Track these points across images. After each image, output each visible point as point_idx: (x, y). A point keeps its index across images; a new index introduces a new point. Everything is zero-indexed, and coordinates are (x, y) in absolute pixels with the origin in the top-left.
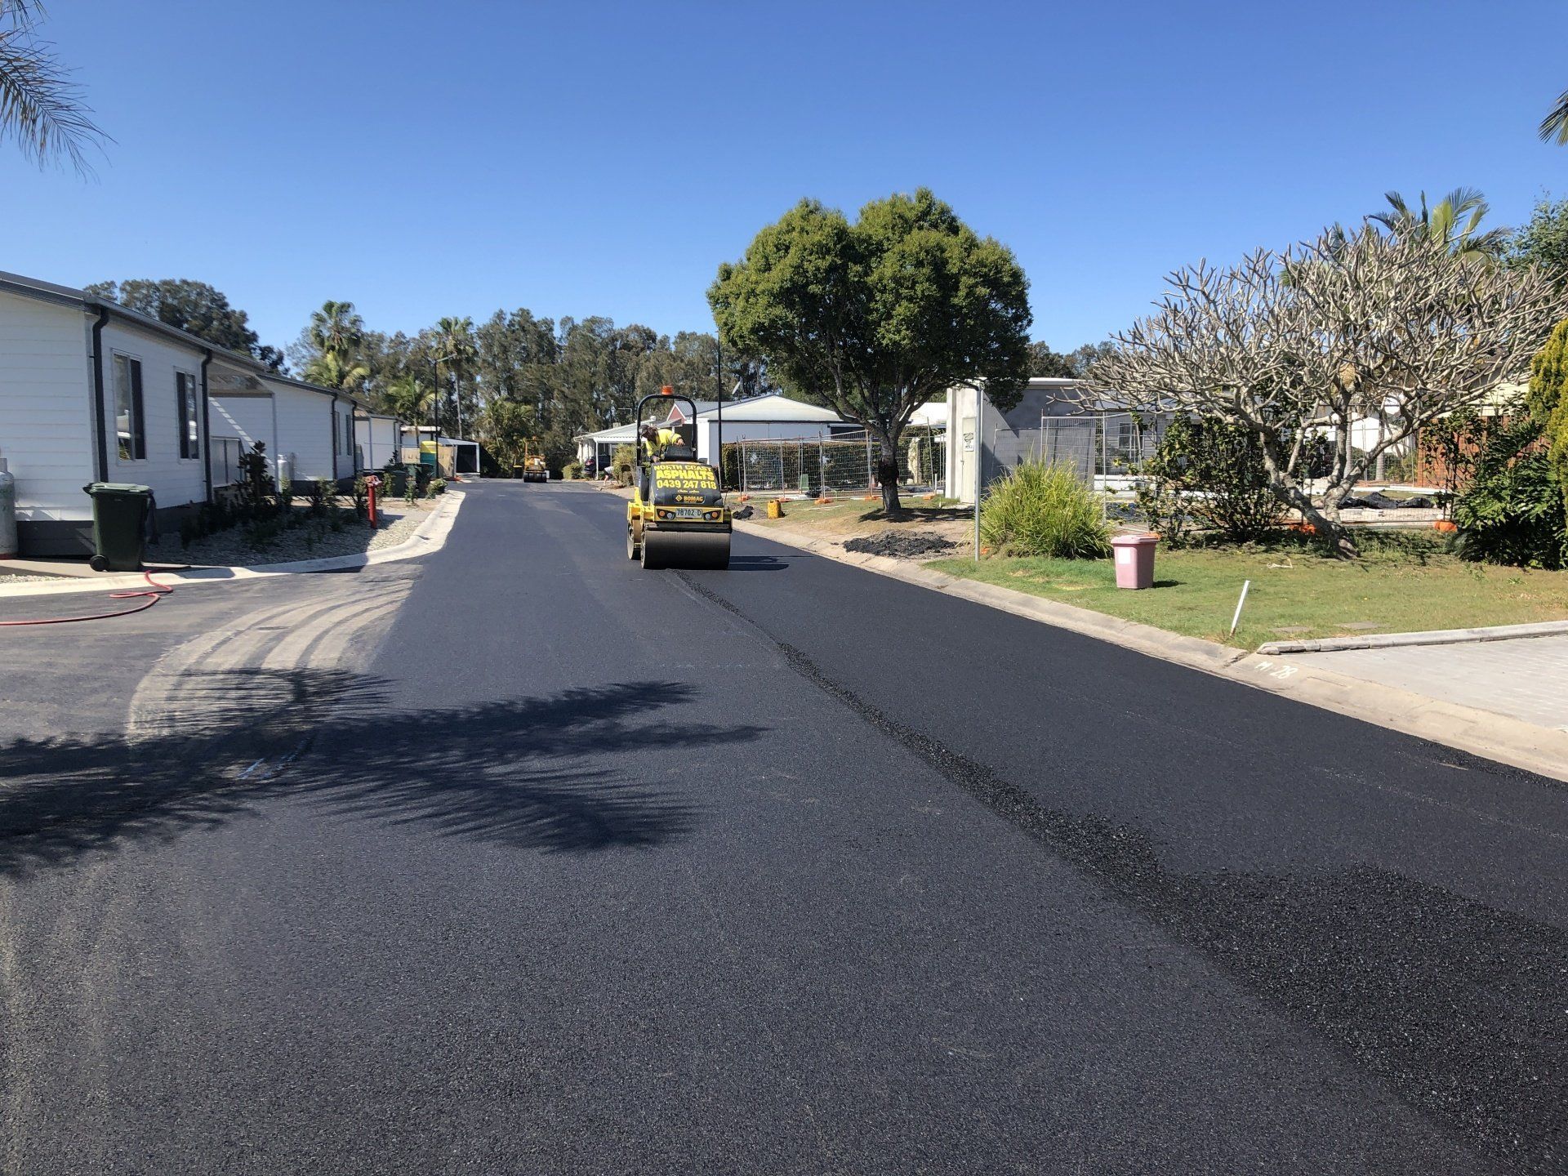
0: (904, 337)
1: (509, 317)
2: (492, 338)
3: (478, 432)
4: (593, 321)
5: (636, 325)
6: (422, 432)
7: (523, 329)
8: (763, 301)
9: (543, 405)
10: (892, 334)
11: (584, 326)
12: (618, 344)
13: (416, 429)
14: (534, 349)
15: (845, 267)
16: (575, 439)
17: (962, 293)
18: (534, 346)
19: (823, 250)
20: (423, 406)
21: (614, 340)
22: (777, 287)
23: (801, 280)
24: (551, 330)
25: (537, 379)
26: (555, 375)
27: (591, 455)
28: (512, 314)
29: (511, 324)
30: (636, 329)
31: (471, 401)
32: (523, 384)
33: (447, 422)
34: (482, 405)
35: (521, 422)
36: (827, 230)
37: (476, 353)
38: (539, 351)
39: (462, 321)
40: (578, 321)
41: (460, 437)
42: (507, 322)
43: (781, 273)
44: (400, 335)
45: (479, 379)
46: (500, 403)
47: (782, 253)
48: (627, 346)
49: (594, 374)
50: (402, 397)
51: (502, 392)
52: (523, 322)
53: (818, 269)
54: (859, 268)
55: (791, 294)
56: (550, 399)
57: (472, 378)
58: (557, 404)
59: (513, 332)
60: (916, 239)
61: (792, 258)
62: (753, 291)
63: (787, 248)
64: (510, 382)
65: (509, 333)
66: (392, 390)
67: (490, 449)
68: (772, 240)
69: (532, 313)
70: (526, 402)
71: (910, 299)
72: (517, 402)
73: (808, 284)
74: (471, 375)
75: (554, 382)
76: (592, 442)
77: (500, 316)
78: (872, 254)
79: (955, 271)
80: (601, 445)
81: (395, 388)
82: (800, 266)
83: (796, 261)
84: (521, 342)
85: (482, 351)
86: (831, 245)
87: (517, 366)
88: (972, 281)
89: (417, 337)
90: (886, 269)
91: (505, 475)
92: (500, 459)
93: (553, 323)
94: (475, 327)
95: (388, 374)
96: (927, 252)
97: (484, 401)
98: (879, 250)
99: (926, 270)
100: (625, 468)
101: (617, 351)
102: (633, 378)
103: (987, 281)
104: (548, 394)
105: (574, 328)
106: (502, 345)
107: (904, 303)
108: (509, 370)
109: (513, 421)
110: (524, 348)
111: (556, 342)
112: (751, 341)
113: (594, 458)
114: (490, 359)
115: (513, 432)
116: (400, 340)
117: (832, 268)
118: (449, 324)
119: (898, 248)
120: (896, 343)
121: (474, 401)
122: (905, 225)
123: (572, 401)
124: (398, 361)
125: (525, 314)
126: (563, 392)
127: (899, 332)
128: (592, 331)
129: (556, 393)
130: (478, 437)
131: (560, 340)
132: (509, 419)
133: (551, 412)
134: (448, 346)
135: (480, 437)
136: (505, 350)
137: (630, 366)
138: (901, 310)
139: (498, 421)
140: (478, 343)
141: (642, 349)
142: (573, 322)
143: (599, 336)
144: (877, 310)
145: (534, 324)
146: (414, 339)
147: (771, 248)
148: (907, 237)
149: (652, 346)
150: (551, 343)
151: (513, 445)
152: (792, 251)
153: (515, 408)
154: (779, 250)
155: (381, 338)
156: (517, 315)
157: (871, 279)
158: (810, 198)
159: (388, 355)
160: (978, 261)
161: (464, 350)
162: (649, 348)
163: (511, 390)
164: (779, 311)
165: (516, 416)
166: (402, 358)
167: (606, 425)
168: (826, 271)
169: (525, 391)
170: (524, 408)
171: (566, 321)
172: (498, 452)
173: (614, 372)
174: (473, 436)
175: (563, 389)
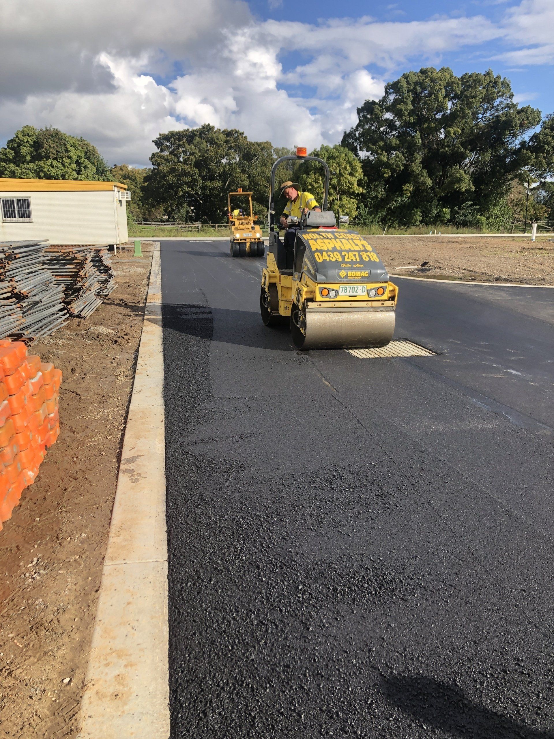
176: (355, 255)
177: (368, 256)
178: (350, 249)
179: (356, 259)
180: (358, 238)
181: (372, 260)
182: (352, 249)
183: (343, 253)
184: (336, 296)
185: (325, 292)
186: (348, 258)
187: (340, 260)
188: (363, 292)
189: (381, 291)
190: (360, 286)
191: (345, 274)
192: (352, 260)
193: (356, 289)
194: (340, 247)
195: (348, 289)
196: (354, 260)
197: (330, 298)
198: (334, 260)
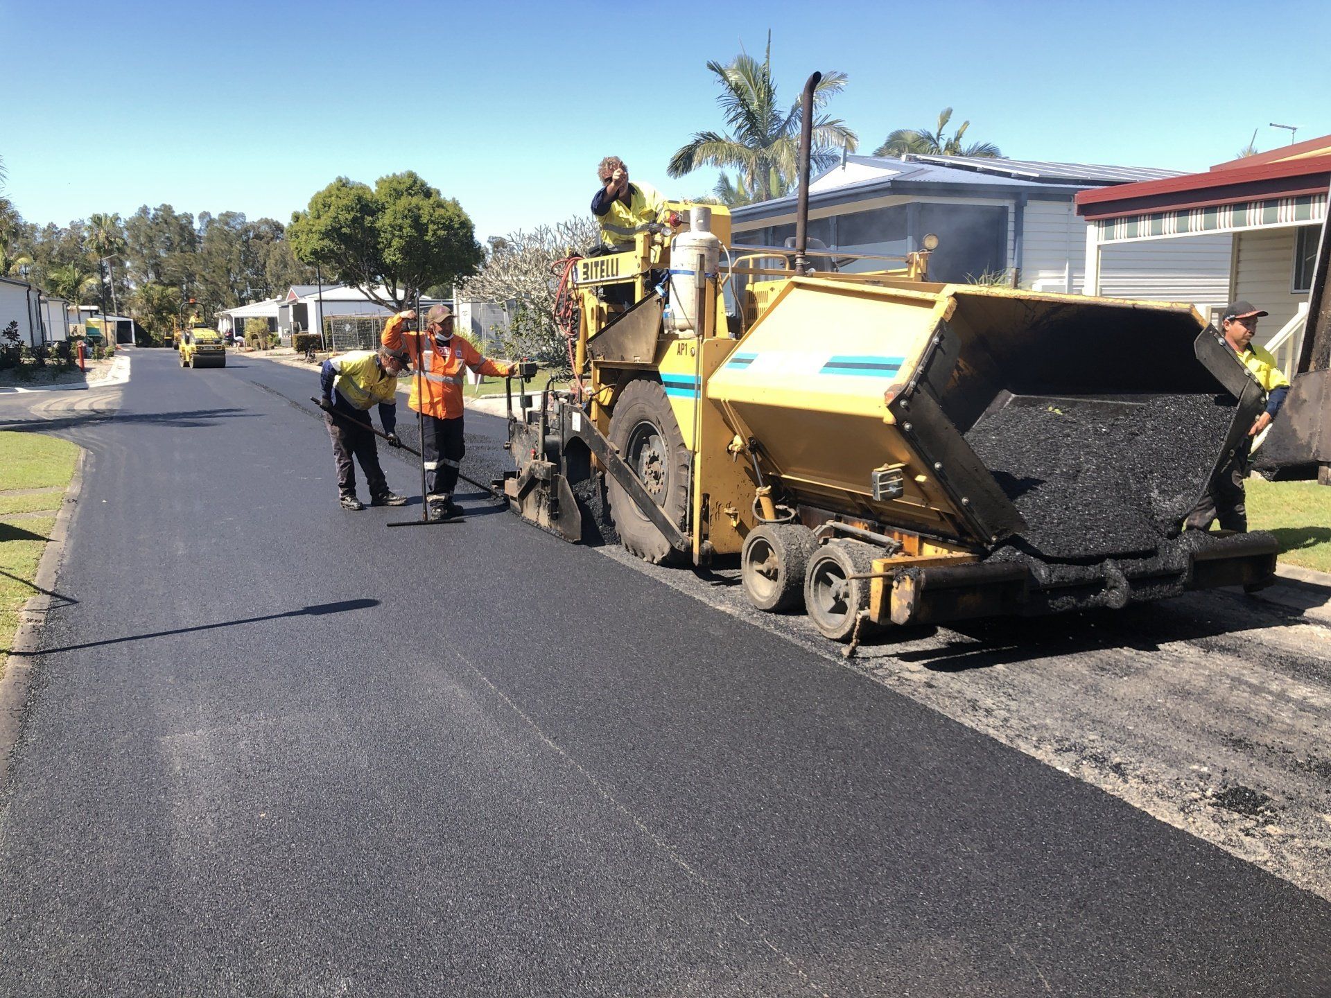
0: (398, 258)
1: (152, 212)
2: (139, 230)
3: (130, 309)
4: (228, 215)
5: (266, 219)
6: (83, 311)
7: (166, 222)
8: (316, 236)
9: (187, 287)
10: (389, 257)
11: (220, 220)
12: (251, 235)
13: (78, 308)
14: (177, 239)
15: (363, 218)
16: (215, 315)
17: (430, 233)
18: (176, 236)
19: (348, 209)
20: (83, 289)
21: (246, 231)
22: (324, 228)
23: (337, 226)
24: (191, 223)
25: (180, 265)
26: (196, 262)
27: (229, 328)
28: (155, 209)
29: (155, 217)
30: (266, 222)
31: (122, 283)
32: (169, 269)
33: (104, 301)
34: (133, 287)
35: (169, 301)
36: (352, 197)
37: (125, 243)
38: (181, 241)
39: (111, 216)
40: (215, 216)
41: (115, 314)
42: (151, 216)
43: (325, 222)
44: (52, 226)
45: (128, 264)
46: (149, 285)
47: (327, 209)
48: (258, 237)
49: (230, 261)
50: (63, 282)
51: (150, 275)
52: (165, 216)
53: (347, 219)
54: (370, 218)
55: (332, 233)
56: (192, 281)
57: (122, 264)
58: (199, 285)
59: (157, 224)
60: (404, 202)
61: (332, 213)
62: (311, 230)
63: (329, 206)
64: (157, 268)
65: (153, 226)
66: (53, 276)
67: (143, 325)
68: (320, 201)
69: (174, 209)
70: (172, 284)
71: (401, 237)
72: (164, 285)
73: (341, 228)
74: (121, 261)
75: (196, 268)
76: (229, 317)
77: (145, 210)
78: (379, 210)
79: (425, 221)
80: (237, 319)
81: (55, 274)
82: (337, 217)
83: (334, 215)
84: (164, 233)
85: (129, 241)
86: (354, 205)
87: (163, 254)
88: (436, 227)
89: (68, 227)
90: (385, 221)
91: (157, 345)
92: (152, 332)
93: (193, 217)
94: (123, 220)
95: (44, 260)
96: (409, 211)
97: (134, 283)
98: (383, 208)
99: (408, 221)
100: (254, 337)
101: (250, 241)
102: (265, 263)
103: (445, 227)
104: (191, 277)
105: (211, 221)
106: (148, 236)
107: (397, 239)
108: (156, 257)
109: (161, 300)
110: (168, 238)
111: (196, 233)
112: (312, 258)
113: (232, 329)
114: (138, 248)
115: (163, 310)
116: (51, 230)
117: (355, 219)
118: (100, 219)
119: (393, 208)
120: (394, 262)
121: (125, 283)
122: (398, 194)
123: (212, 283)
124: (53, 249)
125: (167, 209)
126: (203, 276)
127: (395, 255)
128: (227, 224)
129: (197, 276)
130: (130, 314)
131: (199, 232)
132: (158, 299)
133: (194, 293)
134: (100, 237)
135: (132, 315)
136: (151, 240)
137: (262, 253)
138: (395, 243)
139: (149, 300)
140: (126, 234)
141: (272, 239)
142: (210, 216)
143: (234, 228)
144: (383, 242)
145: (176, 218)
146: (66, 229)
147: (320, 206)
148: (398, 201)
149: (280, 236)
150: (191, 234)
151: (163, 320)
152: (332, 207)
153: (163, 290)
154: (325, 207)
155: (34, 228)
156: (160, 210)
157: (378, 225)
158: (343, 177)
159: (42, 244)
160: (439, 216)
161: (115, 241)
162: (278, 238)
163: (158, 275)
164: (326, 242)
165: (163, 297)
166: (55, 246)
167: (242, 302)
168: (351, 221)
169: (171, 276)
170: (170, 290)
171: (204, 215)
172: (150, 326)
173: (248, 258)
174: (126, 313)
175: (204, 273)
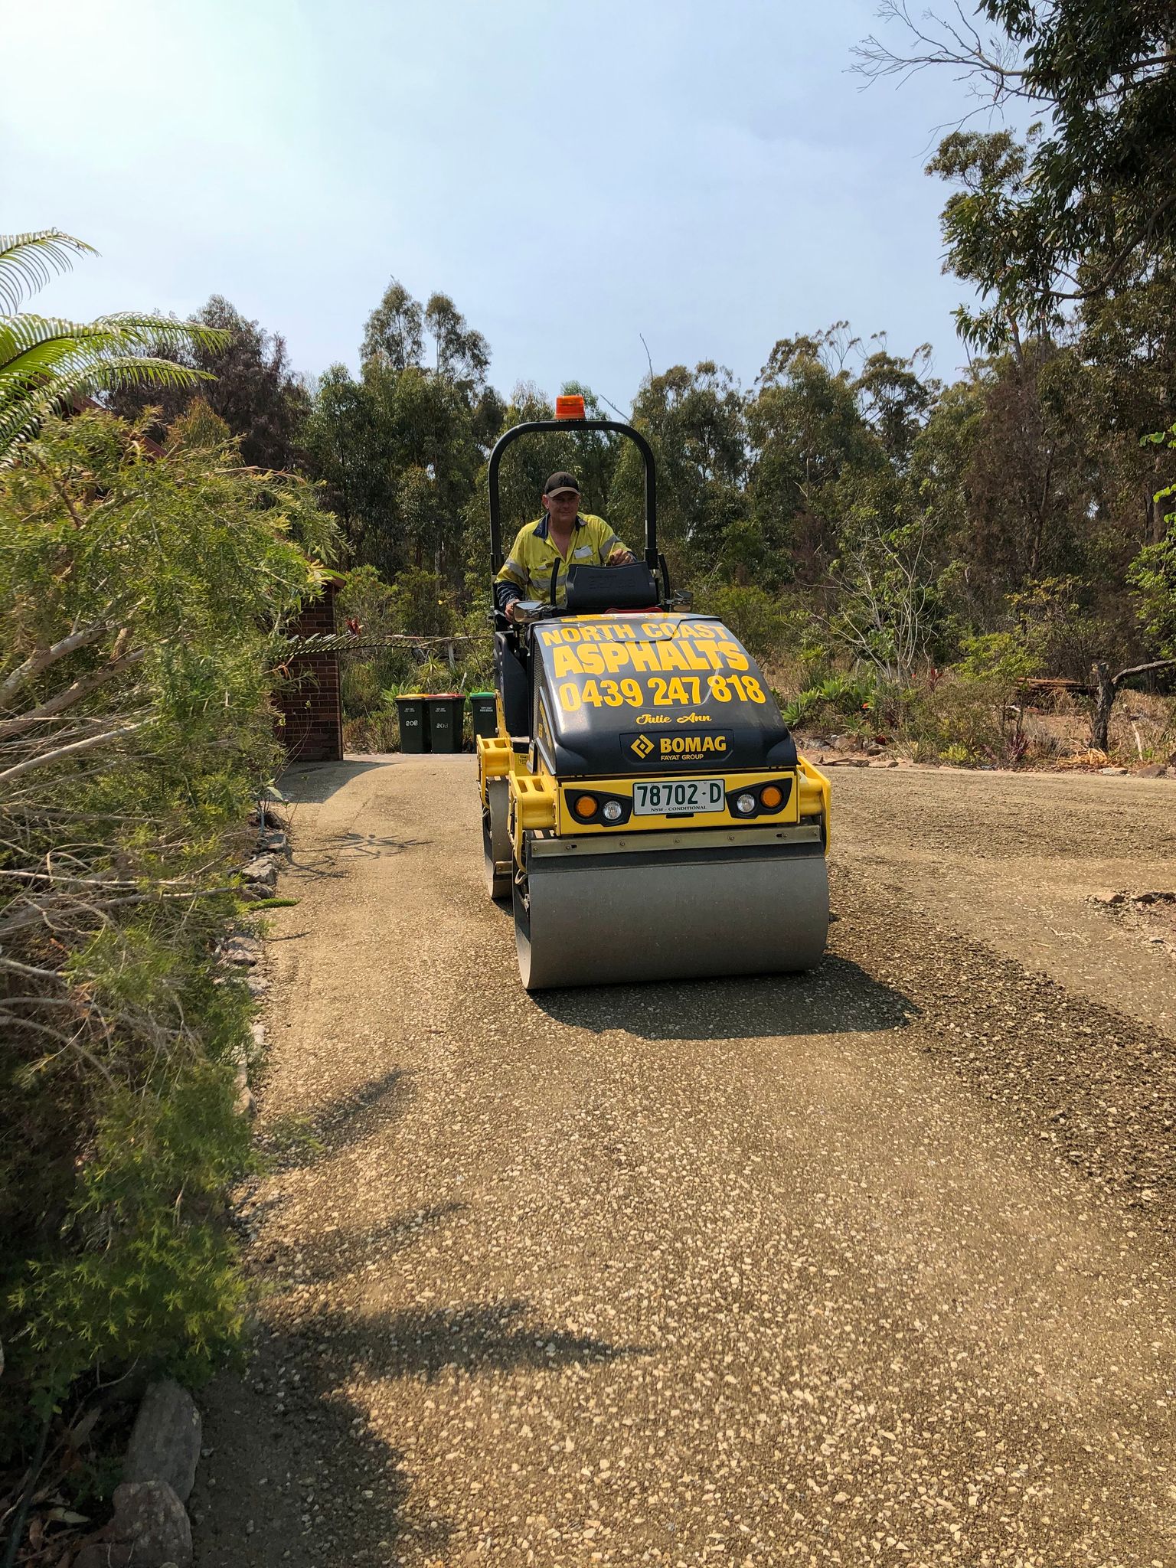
176: (688, 688)
177: (731, 687)
178: (676, 668)
179: (690, 699)
180: (712, 635)
181: (743, 698)
182: (683, 667)
183: (651, 683)
184: (624, 818)
185: (587, 806)
186: (665, 696)
187: (638, 703)
188: (712, 801)
189: (771, 797)
190: (703, 782)
191: (651, 746)
192: (677, 702)
193: (689, 792)
194: (646, 663)
195: (664, 793)
196: (685, 701)
197: (606, 822)
198: (619, 702)
